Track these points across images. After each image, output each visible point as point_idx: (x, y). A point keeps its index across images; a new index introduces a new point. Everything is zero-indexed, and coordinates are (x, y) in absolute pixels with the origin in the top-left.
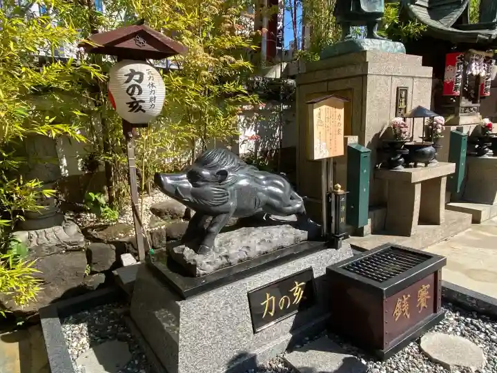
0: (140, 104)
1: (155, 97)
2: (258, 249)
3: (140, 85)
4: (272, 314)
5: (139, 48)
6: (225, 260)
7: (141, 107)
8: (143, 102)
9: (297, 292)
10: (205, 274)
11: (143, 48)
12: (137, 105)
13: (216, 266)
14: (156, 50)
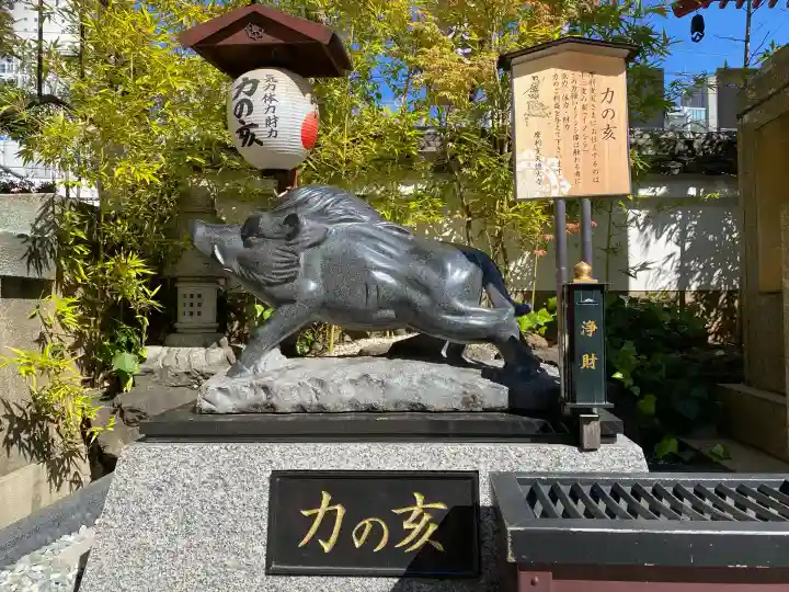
0: (252, 130)
1: (275, 118)
2: (349, 392)
3: (251, 98)
4: (327, 547)
5: (253, 42)
6: (263, 395)
7: (253, 135)
8: (256, 126)
9: (417, 520)
10: (211, 412)
11: (258, 41)
12: (248, 133)
13: (241, 404)
14: (281, 41)
